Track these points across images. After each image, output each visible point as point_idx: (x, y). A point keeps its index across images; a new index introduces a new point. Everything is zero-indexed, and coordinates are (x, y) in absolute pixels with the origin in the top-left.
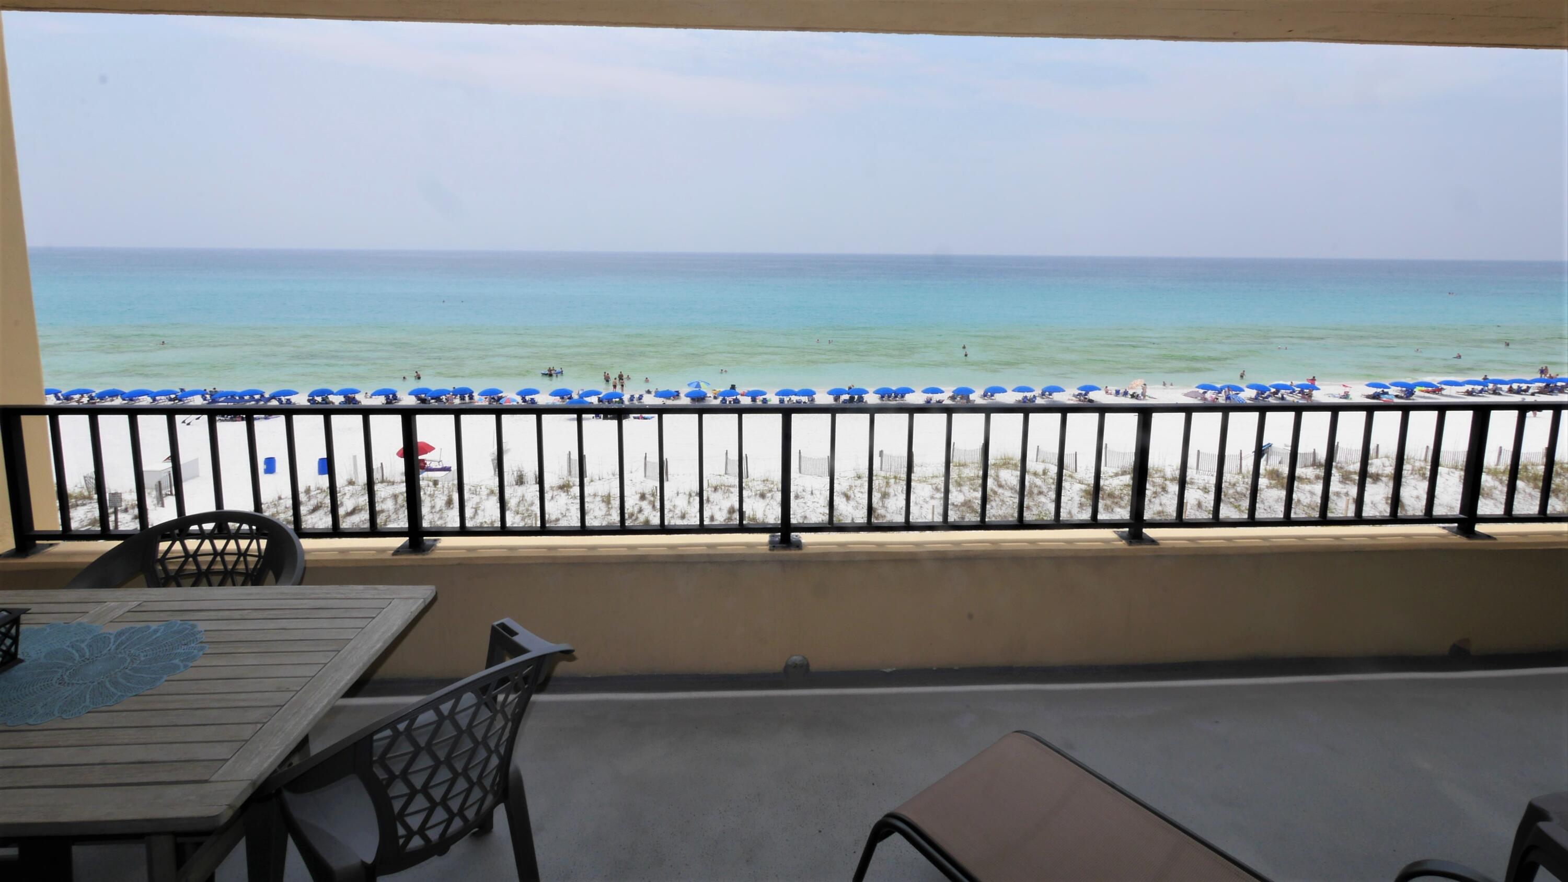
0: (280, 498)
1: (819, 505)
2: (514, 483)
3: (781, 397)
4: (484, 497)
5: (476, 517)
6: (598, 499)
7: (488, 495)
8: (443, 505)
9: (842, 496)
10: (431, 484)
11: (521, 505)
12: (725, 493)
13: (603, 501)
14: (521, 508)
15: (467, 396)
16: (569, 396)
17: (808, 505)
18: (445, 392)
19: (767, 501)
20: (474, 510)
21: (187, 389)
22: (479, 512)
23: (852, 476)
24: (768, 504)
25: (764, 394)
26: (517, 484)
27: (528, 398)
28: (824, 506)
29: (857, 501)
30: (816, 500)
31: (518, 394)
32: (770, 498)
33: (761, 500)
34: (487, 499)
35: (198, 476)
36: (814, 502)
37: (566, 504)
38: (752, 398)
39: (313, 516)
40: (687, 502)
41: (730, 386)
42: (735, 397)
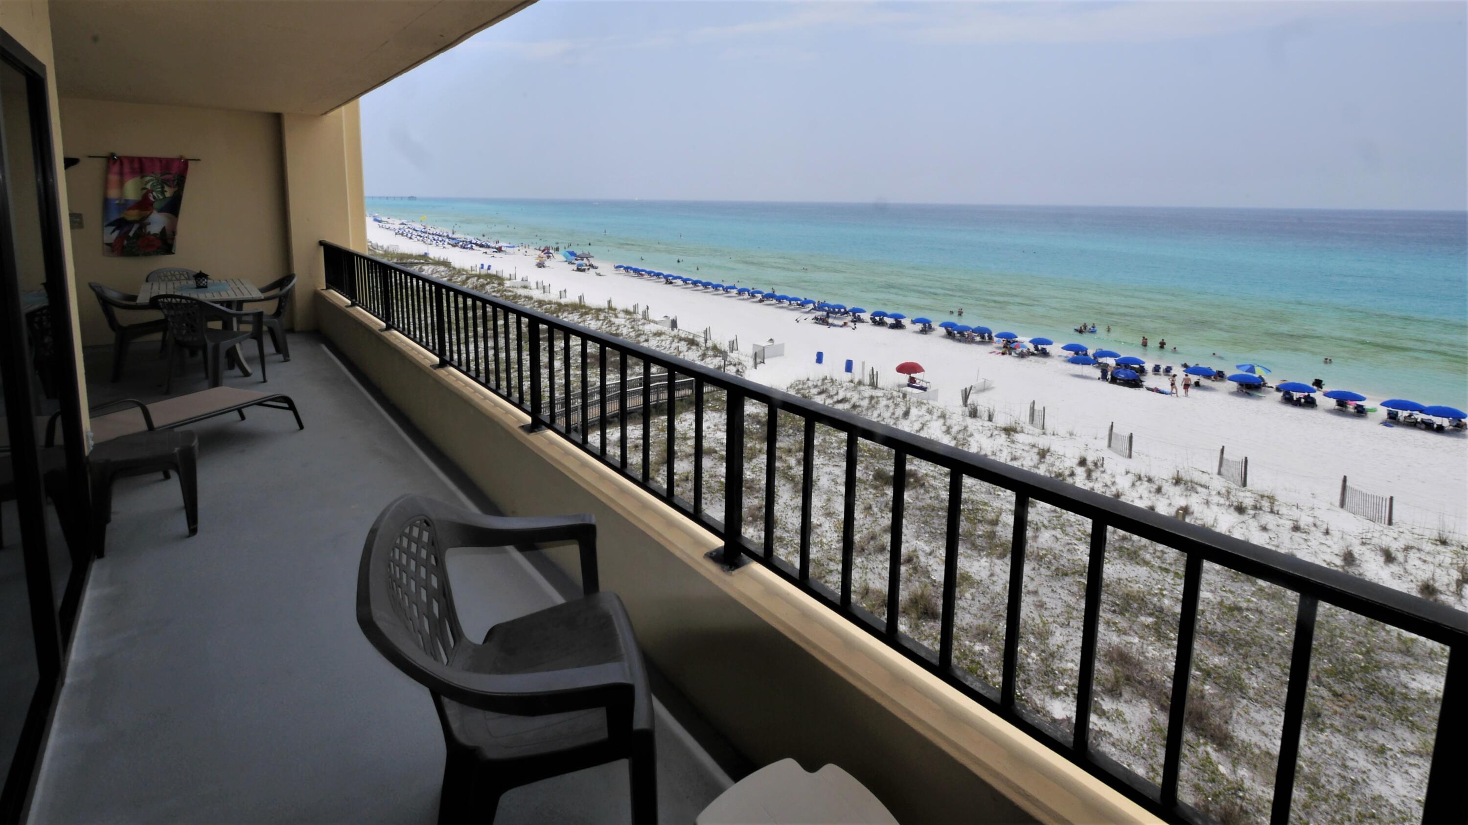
0: (808, 380)
1: (1329, 550)
2: (968, 414)
3: (1390, 409)
4: (935, 417)
5: (921, 432)
6: (1036, 450)
7: (939, 417)
8: (901, 415)
9: (1379, 552)
10: (901, 395)
11: (961, 433)
12: (1187, 489)
13: (1039, 454)
14: (960, 436)
15: (986, 335)
16: (1084, 352)
17: (1310, 544)
18: (967, 328)
19: (1245, 517)
20: (921, 425)
21: (808, 299)
22: (925, 428)
23: (1433, 537)
24: (1243, 522)
25: (1362, 399)
26: (970, 416)
27: (1040, 347)
28: (1337, 555)
29: (1405, 569)
30: (1329, 543)
31: (1031, 342)
32: (1251, 516)
33: (1236, 514)
34: (937, 420)
35: (783, 355)
36: (1322, 544)
37: (1002, 445)
38: (1337, 401)
39: (819, 396)
40: (1130, 484)
41: (1314, 381)
42: (1306, 394)
